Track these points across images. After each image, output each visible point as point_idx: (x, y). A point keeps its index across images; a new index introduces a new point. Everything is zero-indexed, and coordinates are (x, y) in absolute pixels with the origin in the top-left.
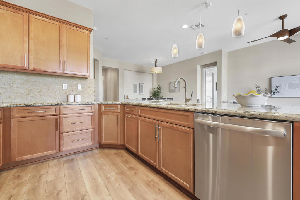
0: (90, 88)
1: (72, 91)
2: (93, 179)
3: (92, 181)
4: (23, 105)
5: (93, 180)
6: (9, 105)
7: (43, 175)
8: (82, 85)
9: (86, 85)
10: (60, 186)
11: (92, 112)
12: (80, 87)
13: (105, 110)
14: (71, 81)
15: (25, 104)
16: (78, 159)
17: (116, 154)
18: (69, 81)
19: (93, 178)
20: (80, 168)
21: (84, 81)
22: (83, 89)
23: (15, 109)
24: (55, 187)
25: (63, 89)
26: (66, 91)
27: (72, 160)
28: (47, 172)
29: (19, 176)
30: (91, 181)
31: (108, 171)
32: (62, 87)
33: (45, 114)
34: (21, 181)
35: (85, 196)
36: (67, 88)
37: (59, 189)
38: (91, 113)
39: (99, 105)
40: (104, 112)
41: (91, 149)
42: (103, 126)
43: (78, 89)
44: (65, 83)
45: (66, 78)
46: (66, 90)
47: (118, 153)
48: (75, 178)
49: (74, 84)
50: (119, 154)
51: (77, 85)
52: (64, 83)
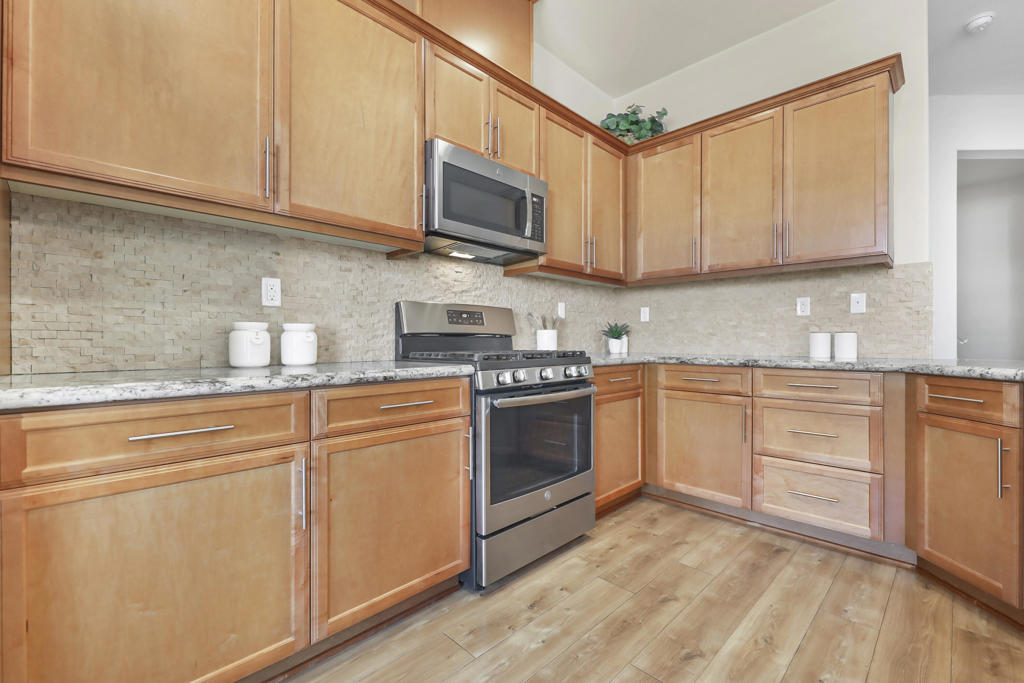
0: (910, 305)
1: (827, 320)
2: (769, 641)
3: (760, 641)
4: (673, 361)
5: (766, 641)
6: (652, 359)
7: (687, 543)
8: (868, 296)
9: (889, 292)
10: (687, 589)
11: (873, 404)
12: (859, 302)
13: (935, 405)
14: (825, 283)
15: (678, 359)
16: (796, 559)
17: (970, 637)
18: (819, 287)
19: (771, 638)
20: (773, 585)
21: (878, 279)
22: (873, 310)
23: (662, 369)
24: (675, 585)
25: (799, 313)
26: (807, 321)
27: (779, 551)
28: (697, 543)
29: (655, 520)
30: (756, 641)
31: (844, 660)
32: (796, 310)
33: (717, 388)
34: (648, 531)
35: (702, 655)
36: (811, 310)
37: (679, 593)
38: (868, 408)
39: (907, 380)
40: (930, 412)
41: (872, 558)
42: (923, 473)
43: (852, 311)
44: (803, 294)
45: (807, 278)
46: (807, 317)
47: (987, 640)
48: (728, 599)
49: (836, 294)
50: (989, 650)
51: (846, 298)
52: (800, 296)
